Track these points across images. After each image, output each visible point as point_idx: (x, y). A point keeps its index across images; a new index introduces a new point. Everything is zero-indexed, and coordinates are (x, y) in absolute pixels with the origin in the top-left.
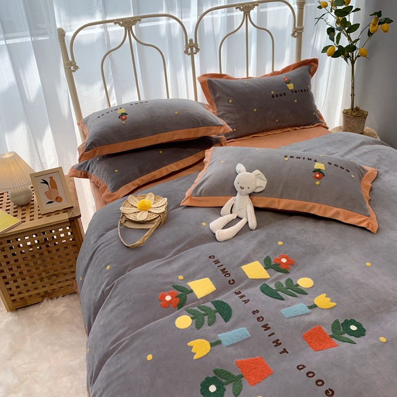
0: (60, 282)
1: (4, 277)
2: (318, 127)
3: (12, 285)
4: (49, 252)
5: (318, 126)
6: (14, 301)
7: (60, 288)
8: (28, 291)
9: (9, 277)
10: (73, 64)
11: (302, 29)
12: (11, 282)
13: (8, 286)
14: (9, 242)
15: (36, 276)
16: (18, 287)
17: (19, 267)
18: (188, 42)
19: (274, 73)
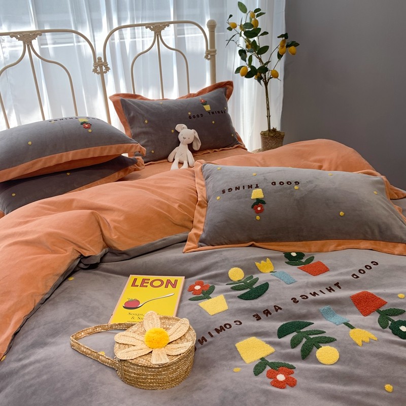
2: (237, 149)
5: (237, 147)
11: (215, 51)
19: (190, 95)
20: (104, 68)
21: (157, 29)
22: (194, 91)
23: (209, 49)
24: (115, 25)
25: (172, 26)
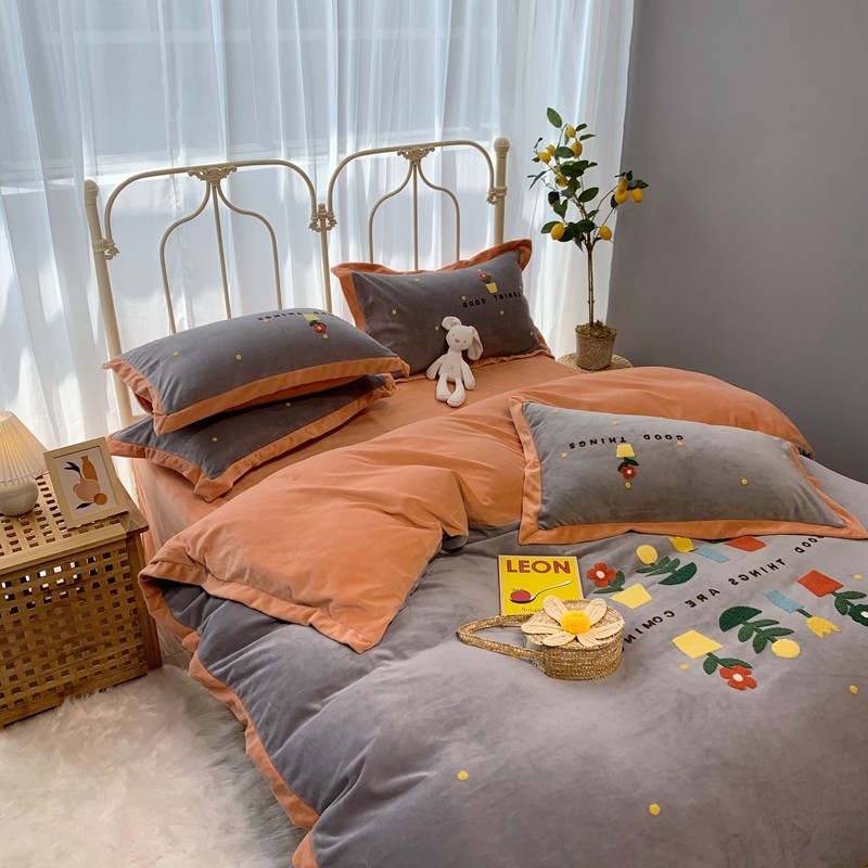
0: (97, 662)
2: (540, 357)
3: (3, 673)
5: (539, 354)
6: (3, 708)
7: (96, 674)
8: (33, 685)
10: (109, 244)
11: (504, 191)
15: (52, 653)
16: (13, 678)
17: (20, 636)
18: (318, 209)
19: (461, 265)
20: (327, 221)
21: (415, 155)
22: (466, 256)
23: (495, 186)
24: (350, 152)
25: (438, 149)
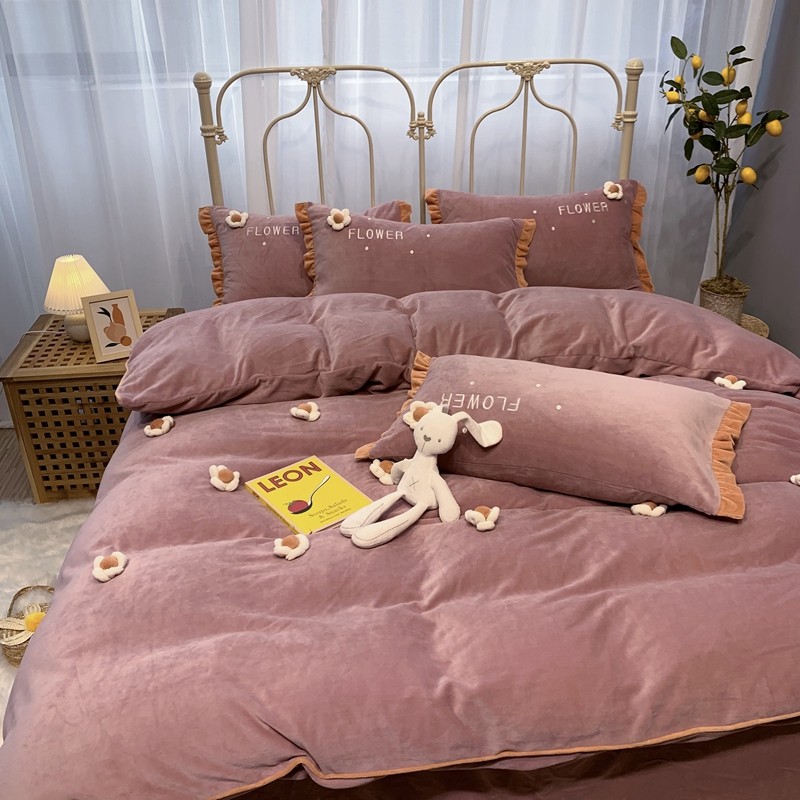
1: (37, 447)
3: (47, 461)
4: (110, 421)
6: (48, 488)
8: (71, 477)
9: (44, 447)
10: (219, 131)
11: (635, 116)
12: (47, 457)
13: (41, 463)
14: (49, 390)
15: (85, 455)
16: (56, 467)
17: (60, 435)
18: (417, 117)
21: (527, 72)
23: (623, 110)
